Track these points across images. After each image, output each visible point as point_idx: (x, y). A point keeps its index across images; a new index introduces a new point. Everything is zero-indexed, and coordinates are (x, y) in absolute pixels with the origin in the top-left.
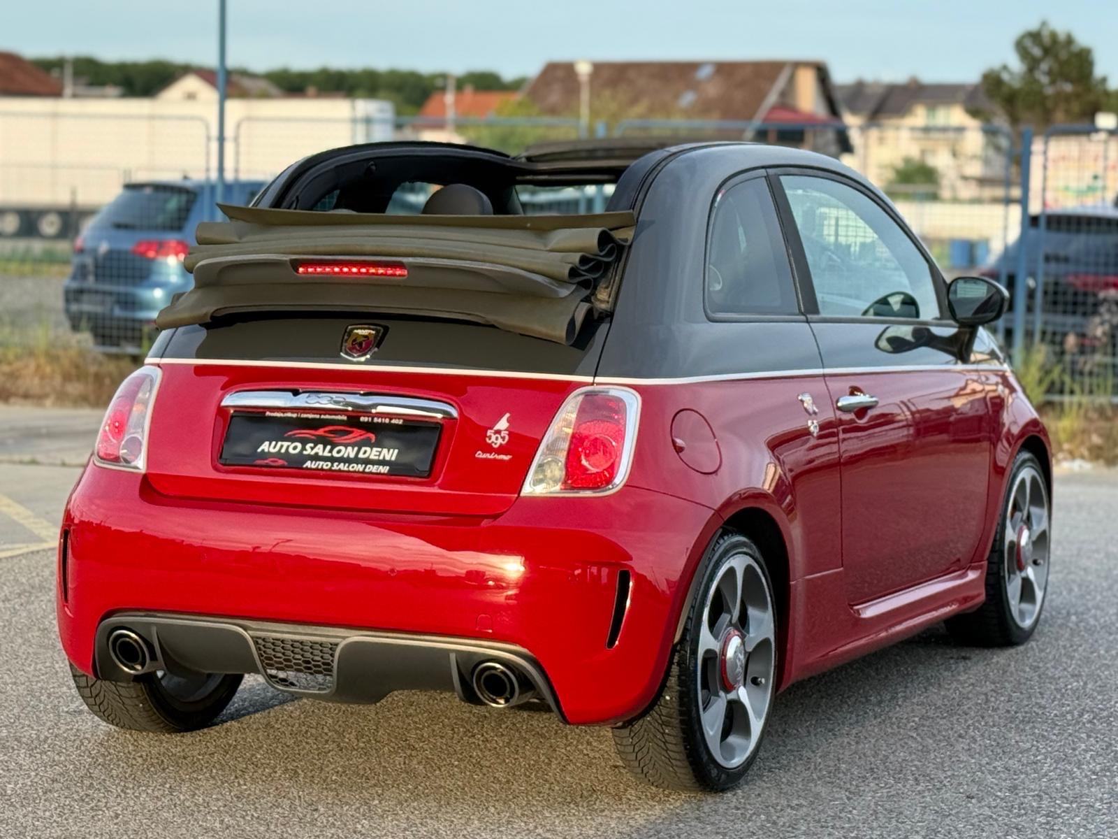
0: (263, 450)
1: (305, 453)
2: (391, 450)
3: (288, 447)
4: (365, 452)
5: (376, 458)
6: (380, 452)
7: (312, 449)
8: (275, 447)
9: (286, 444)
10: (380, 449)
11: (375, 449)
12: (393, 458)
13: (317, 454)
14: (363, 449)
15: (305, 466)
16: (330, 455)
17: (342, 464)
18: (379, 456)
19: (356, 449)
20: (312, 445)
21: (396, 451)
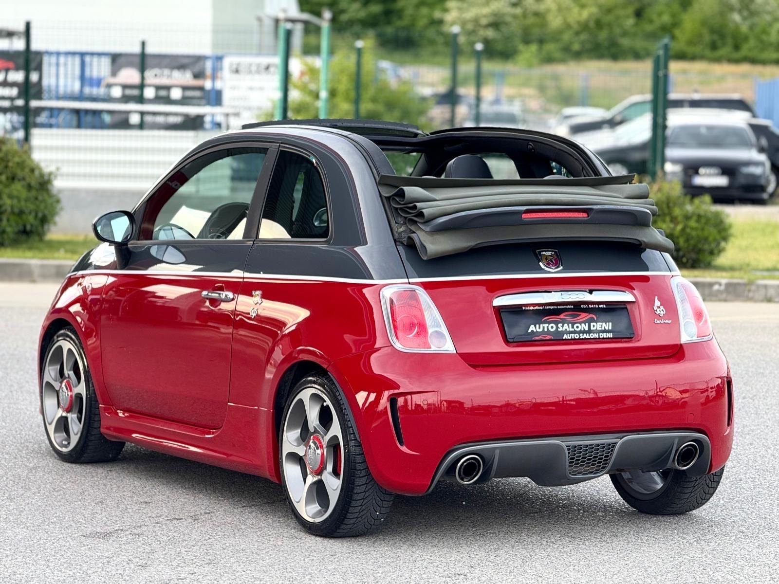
0: (532, 331)
1: (559, 330)
2: (607, 323)
3: (548, 327)
4: (594, 326)
5: (601, 329)
6: (602, 325)
7: (563, 327)
8: (539, 328)
9: (546, 325)
10: (601, 324)
11: (598, 324)
12: (610, 328)
13: (566, 330)
14: (592, 324)
15: (564, 338)
16: (573, 330)
17: (585, 334)
18: (602, 327)
19: (587, 324)
20: (561, 324)
21: (610, 324)
